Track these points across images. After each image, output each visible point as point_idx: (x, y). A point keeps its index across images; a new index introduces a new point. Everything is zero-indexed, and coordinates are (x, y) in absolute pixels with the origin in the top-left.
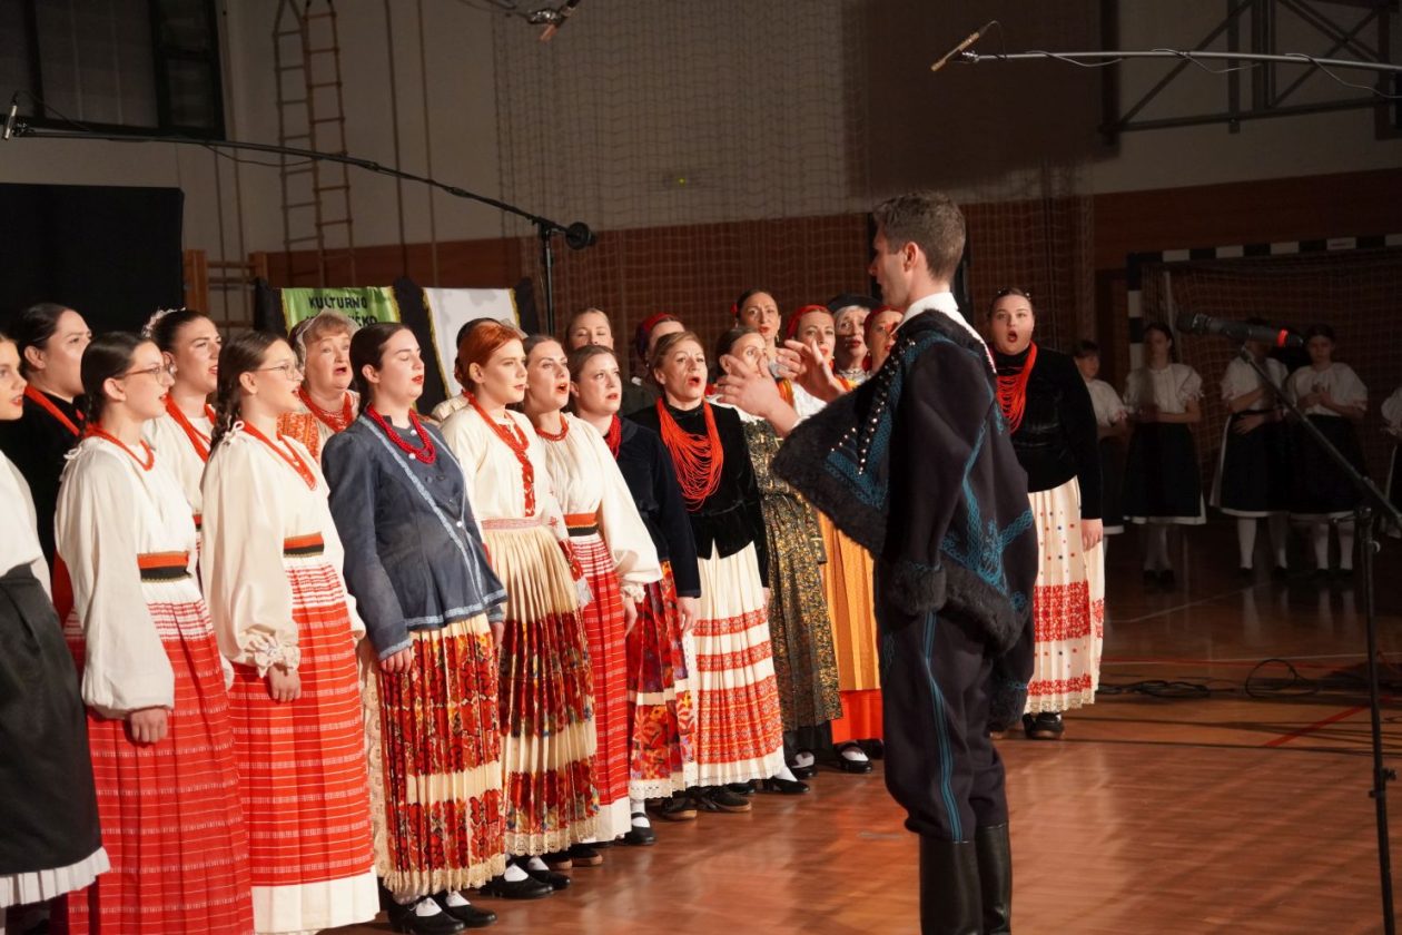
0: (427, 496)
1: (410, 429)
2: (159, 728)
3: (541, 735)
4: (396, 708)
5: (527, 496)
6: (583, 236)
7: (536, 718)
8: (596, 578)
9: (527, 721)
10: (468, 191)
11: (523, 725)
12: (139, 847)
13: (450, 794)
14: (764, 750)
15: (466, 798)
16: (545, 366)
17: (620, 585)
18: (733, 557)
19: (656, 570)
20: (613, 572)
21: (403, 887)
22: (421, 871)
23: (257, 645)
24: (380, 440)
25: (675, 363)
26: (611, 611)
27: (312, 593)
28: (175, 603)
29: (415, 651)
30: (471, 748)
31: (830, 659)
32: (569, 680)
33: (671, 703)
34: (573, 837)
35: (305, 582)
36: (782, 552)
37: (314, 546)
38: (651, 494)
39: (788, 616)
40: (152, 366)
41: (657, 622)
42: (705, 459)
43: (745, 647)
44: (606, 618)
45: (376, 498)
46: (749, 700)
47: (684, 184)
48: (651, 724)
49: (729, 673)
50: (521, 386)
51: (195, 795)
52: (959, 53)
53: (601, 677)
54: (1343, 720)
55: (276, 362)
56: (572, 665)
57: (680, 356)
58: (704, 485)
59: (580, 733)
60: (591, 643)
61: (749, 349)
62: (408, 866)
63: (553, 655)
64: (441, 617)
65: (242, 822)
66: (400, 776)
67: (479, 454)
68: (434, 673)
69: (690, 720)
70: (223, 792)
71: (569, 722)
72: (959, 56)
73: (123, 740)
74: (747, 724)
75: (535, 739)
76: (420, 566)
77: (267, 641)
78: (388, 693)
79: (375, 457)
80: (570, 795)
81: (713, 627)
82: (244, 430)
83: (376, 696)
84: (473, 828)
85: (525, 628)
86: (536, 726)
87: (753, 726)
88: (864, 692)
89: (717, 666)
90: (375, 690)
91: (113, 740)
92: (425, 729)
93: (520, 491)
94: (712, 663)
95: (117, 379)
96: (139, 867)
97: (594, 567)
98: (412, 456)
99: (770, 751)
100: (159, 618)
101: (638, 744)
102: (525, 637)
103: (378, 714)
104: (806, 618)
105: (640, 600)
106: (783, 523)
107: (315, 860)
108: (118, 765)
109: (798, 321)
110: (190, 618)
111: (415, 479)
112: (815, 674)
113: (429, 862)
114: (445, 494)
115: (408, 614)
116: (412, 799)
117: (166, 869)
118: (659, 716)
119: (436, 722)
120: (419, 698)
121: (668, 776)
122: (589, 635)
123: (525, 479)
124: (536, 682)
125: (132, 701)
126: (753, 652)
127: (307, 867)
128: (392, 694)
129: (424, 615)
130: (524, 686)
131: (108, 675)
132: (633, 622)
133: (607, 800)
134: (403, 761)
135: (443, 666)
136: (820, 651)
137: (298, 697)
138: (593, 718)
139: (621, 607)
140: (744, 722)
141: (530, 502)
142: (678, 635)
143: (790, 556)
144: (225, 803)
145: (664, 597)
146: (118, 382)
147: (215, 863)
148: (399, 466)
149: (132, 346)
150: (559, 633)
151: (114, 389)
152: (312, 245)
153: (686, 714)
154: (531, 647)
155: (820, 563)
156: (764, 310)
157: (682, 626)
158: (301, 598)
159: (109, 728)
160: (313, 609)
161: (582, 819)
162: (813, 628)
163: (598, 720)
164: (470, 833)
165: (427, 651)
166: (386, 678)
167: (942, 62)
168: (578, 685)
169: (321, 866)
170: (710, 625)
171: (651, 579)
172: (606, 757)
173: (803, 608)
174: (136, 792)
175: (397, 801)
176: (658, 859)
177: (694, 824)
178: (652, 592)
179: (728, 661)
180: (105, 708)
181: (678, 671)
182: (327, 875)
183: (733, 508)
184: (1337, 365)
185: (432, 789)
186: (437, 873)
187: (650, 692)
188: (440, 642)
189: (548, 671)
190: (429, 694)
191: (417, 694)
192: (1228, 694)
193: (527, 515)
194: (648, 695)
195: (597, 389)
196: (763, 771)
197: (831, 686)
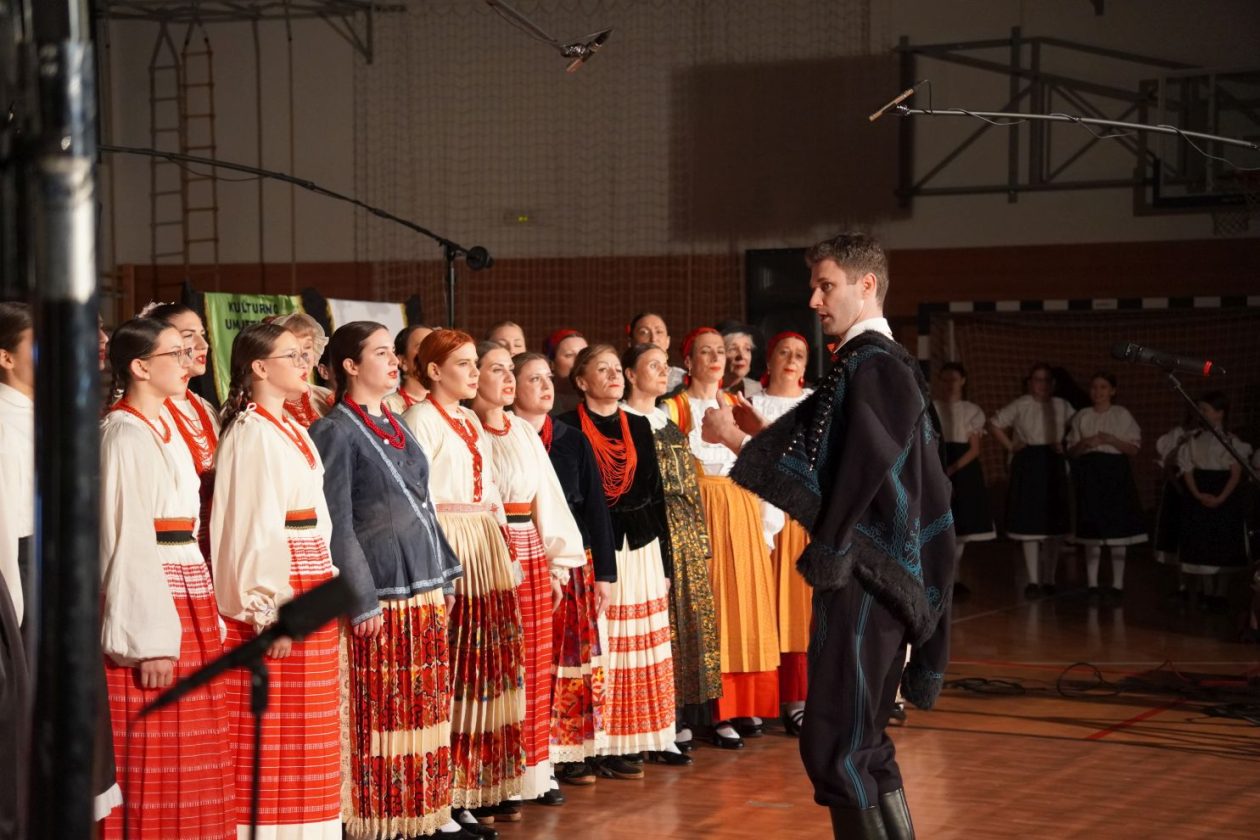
0: (398, 478)
1: (382, 417)
2: (166, 676)
3: (481, 700)
4: (365, 670)
5: (476, 483)
6: (482, 259)
7: (477, 684)
8: (531, 561)
9: (469, 687)
10: (388, 212)
11: (465, 691)
12: (142, 785)
13: (410, 749)
14: (659, 725)
15: (423, 754)
16: (495, 371)
17: (550, 568)
18: (641, 549)
19: (581, 556)
20: (544, 557)
21: (365, 832)
22: (380, 818)
23: (257, 605)
24: (358, 427)
25: (597, 372)
26: (542, 591)
27: (306, 562)
28: (183, 564)
29: (384, 618)
30: (429, 708)
31: (713, 644)
32: (505, 651)
33: (588, 677)
34: (503, 794)
35: (301, 552)
36: (676, 547)
37: (309, 521)
38: (578, 487)
39: (680, 604)
40: (175, 350)
41: (579, 604)
42: (620, 461)
43: (648, 632)
44: (538, 597)
45: (354, 478)
46: (648, 679)
47: (524, 221)
48: (568, 695)
49: (633, 654)
50: (474, 384)
51: (194, 739)
52: (895, 106)
53: (531, 650)
54: (1149, 719)
55: (284, 351)
56: (509, 638)
57: (602, 366)
58: (620, 484)
59: (513, 699)
60: (525, 620)
61: (652, 363)
62: (370, 813)
63: (494, 628)
64: (408, 588)
65: (231, 766)
66: (365, 731)
67: (436, 444)
68: (399, 640)
69: (601, 693)
70: (217, 737)
71: (505, 689)
72: (894, 109)
73: (132, 686)
74: (647, 700)
75: (475, 704)
76: (391, 541)
77: (266, 602)
78: (357, 656)
79: (355, 441)
80: (503, 755)
81: (621, 612)
82: (256, 411)
83: (347, 658)
84: (428, 780)
85: (470, 603)
86: (476, 690)
87: (651, 703)
88: (750, 674)
89: (622, 647)
90: (346, 653)
91: (124, 686)
92: (390, 690)
93: (470, 479)
94: (619, 645)
95: (142, 359)
96: (142, 803)
97: (530, 551)
98: (386, 442)
99: (664, 726)
100: (170, 577)
101: (556, 712)
102: (471, 611)
103: (348, 675)
104: (695, 607)
105: (565, 583)
106: (678, 521)
107: (291, 804)
108: (127, 709)
109: (693, 342)
110: (196, 578)
111: (389, 463)
112: (701, 658)
113: (389, 810)
114: (413, 477)
115: (379, 585)
116: (375, 753)
117: (165, 805)
118: (576, 688)
119: (400, 683)
120: (386, 661)
121: (581, 743)
122: (523, 612)
123: (475, 469)
124: (478, 651)
125: (145, 650)
126: (655, 636)
127: (284, 810)
128: (361, 658)
129: (394, 585)
130: (468, 655)
131: (125, 626)
132: (558, 602)
133: (533, 761)
134: (369, 717)
135: (408, 632)
136: (706, 636)
137: (288, 655)
138: (524, 686)
139: (549, 588)
140: (643, 699)
141: (478, 489)
142: (595, 617)
143: (682, 550)
144: (217, 749)
145: (585, 581)
146: (143, 363)
147: (208, 802)
148: (376, 450)
149: (157, 331)
150: (499, 609)
151: (140, 368)
152: (178, 260)
153: (599, 687)
154: (475, 620)
155: (707, 558)
156: (654, 331)
157: (597, 607)
158: (296, 565)
159: (121, 675)
160: (306, 576)
161: (512, 777)
162: (700, 615)
163: (527, 690)
164: (425, 785)
165: (395, 619)
166: (357, 642)
167: (879, 113)
168: (513, 656)
169: (296, 809)
170: (618, 610)
171: (576, 564)
172: (533, 723)
173: (692, 597)
174: (142, 734)
175: (362, 754)
176: (565, 819)
177: (594, 788)
178: (575, 576)
179: (632, 644)
180: (121, 656)
181: (594, 649)
182: (301, 818)
183: (642, 506)
184: (1115, 408)
185: (394, 744)
186: (395, 821)
187: (569, 666)
188: (407, 610)
189: (489, 642)
190: (395, 658)
191: (384, 657)
192: (1040, 693)
193: (475, 500)
194: (567, 668)
195: (533, 391)
196: (658, 743)
197: (714, 669)
